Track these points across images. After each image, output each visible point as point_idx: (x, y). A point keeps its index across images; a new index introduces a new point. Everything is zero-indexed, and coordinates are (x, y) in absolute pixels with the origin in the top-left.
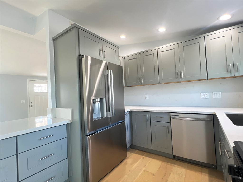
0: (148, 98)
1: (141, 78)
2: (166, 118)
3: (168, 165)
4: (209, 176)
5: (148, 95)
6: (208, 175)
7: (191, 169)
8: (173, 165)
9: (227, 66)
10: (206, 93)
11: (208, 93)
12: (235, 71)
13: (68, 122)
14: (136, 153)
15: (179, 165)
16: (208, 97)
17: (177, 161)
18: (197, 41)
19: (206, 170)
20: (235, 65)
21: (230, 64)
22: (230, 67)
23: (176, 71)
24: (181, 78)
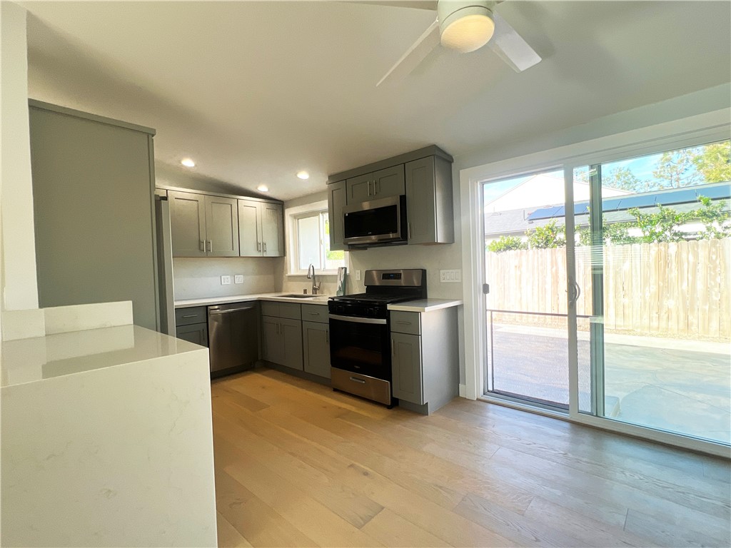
9: (258, 244)
12: (264, 250)
16: (229, 282)
18: (229, 201)
20: (264, 244)
21: (260, 241)
22: (260, 246)
23: (201, 240)
24: (207, 250)
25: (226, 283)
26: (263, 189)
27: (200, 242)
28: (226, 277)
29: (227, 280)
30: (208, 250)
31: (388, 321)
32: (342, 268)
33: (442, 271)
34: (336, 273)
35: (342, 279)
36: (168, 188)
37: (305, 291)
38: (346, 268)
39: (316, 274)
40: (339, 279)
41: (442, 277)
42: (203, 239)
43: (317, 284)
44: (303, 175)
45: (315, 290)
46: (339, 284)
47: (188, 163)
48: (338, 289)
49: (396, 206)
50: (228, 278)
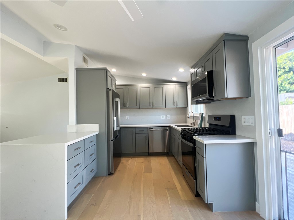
0: (128, 119)
1: (126, 104)
2: (146, 131)
5: (128, 117)
7: (159, 157)
9: (174, 102)
12: (177, 105)
13: (97, 133)
14: (124, 158)
16: (165, 118)
18: (161, 86)
19: (165, 156)
20: (177, 102)
25: (163, 118)
26: (174, 79)
27: (150, 103)
28: (163, 116)
29: (164, 117)
30: (153, 106)
31: (195, 145)
32: (201, 113)
33: (243, 117)
35: (201, 119)
36: (139, 84)
37: (191, 124)
39: (194, 115)
40: (199, 119)
41: (243, 121)
42: (151, 101)
44: (181, 70)
45: (194, 124)
46: (199, 121)
47: (144, 75)
48: (198, 124)
49: (206, 78)
50: (164, 116)
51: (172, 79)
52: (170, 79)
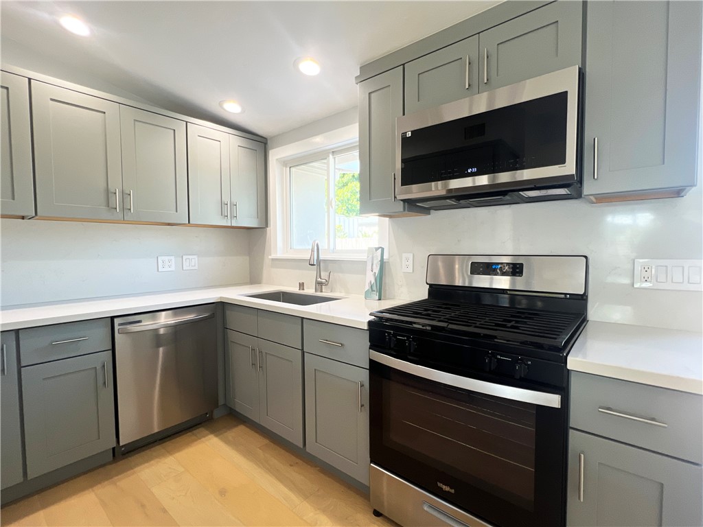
3: (118, 484)
4: (216, 436)
6: (211, 436)
8: (132, 471)
9: (222, 204)
10: (169, 258)
11: (173, 258)
12: (233, 216)
15: (147, 461)
16: (173, 268)
17: (130, 458)
18: (169, 123)
19: (201, 430)
20: (233, 205)
21: (226, 199)
22: (226, 207)
23: (111, 189)
24: (123, 209)
25: (167, 269)
26: (232, 108)
27: (108, 193)
28: (166, 258)
29: (168, 264)
30: (125, 209)
31: (565, 401)
34: (363, 257)
35: (377, 270)
37: (302, 286)
38: (383, 249)
39: (322, 257)
40: (369, 267)
42: (115, 186)
43: (324, 275)
45: (320, 285)
46: (370, 278)
47: (74, 25)
48: (367, 287)
49: (564, 94)
50: (171, 260)
51: (220, 104)
52: (211, 104)
